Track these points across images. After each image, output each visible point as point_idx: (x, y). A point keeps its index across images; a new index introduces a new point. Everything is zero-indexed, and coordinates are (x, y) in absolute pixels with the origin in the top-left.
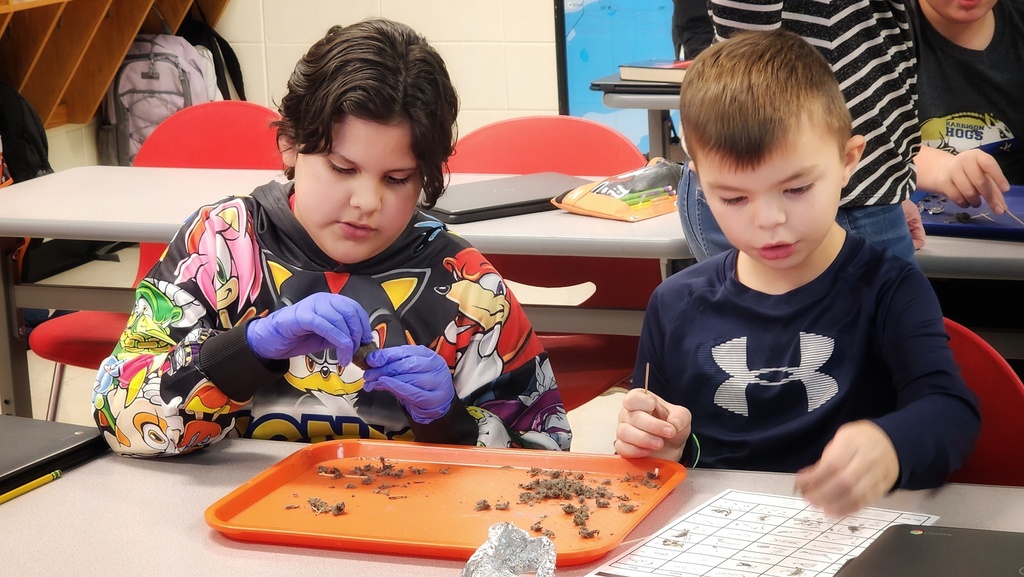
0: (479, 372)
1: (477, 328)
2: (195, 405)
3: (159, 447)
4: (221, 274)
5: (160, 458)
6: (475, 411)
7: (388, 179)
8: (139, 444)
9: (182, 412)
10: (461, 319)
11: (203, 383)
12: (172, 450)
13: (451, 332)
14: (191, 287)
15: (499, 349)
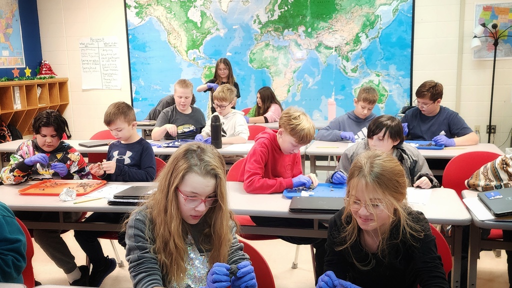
0: (74, 169)
1: (73, 161)
2: (15, 174)
3: (11, 182)
4: (27, 153)
5: (12, 185)
6: (74, 174)
7: (52, 136)
8: (8, 182)
9: (13, 175)
10: (71, 160)
11: (17, 170)
12: (14, 183)
13: (69, 162)
14: (21, 156)
15: (78, 165)
